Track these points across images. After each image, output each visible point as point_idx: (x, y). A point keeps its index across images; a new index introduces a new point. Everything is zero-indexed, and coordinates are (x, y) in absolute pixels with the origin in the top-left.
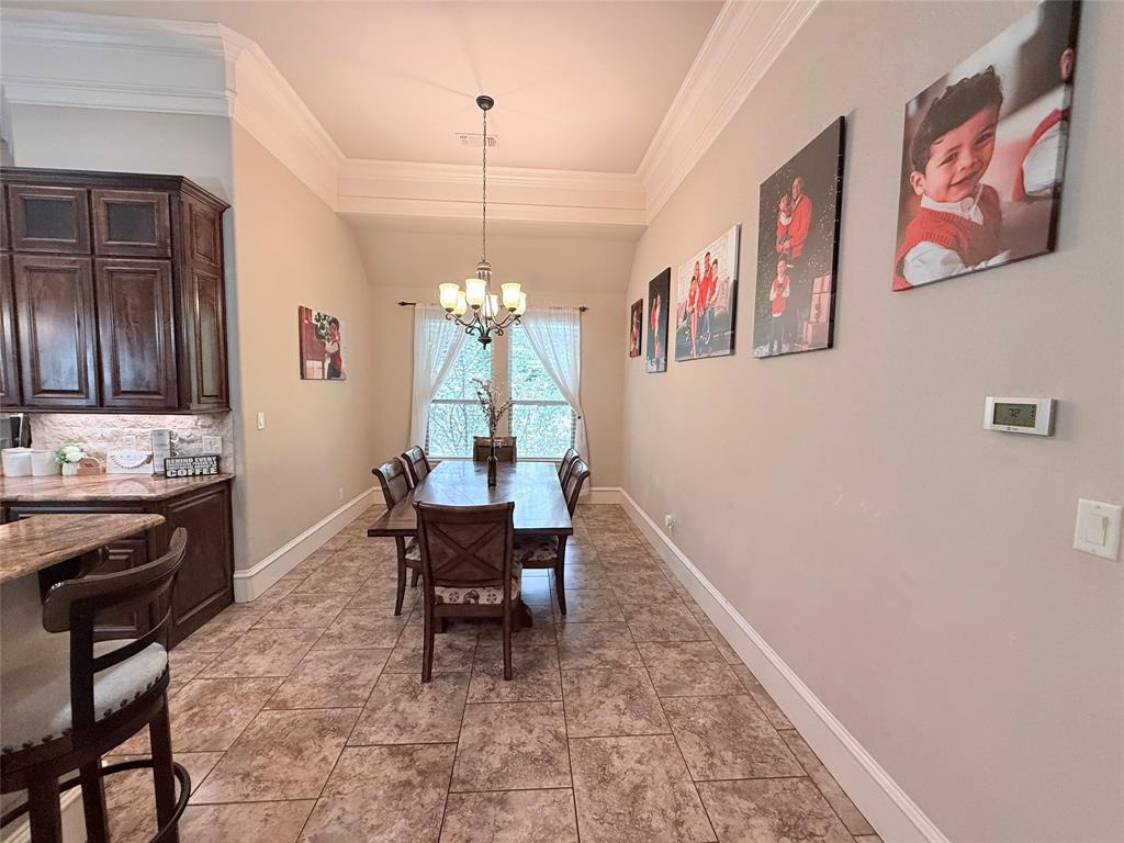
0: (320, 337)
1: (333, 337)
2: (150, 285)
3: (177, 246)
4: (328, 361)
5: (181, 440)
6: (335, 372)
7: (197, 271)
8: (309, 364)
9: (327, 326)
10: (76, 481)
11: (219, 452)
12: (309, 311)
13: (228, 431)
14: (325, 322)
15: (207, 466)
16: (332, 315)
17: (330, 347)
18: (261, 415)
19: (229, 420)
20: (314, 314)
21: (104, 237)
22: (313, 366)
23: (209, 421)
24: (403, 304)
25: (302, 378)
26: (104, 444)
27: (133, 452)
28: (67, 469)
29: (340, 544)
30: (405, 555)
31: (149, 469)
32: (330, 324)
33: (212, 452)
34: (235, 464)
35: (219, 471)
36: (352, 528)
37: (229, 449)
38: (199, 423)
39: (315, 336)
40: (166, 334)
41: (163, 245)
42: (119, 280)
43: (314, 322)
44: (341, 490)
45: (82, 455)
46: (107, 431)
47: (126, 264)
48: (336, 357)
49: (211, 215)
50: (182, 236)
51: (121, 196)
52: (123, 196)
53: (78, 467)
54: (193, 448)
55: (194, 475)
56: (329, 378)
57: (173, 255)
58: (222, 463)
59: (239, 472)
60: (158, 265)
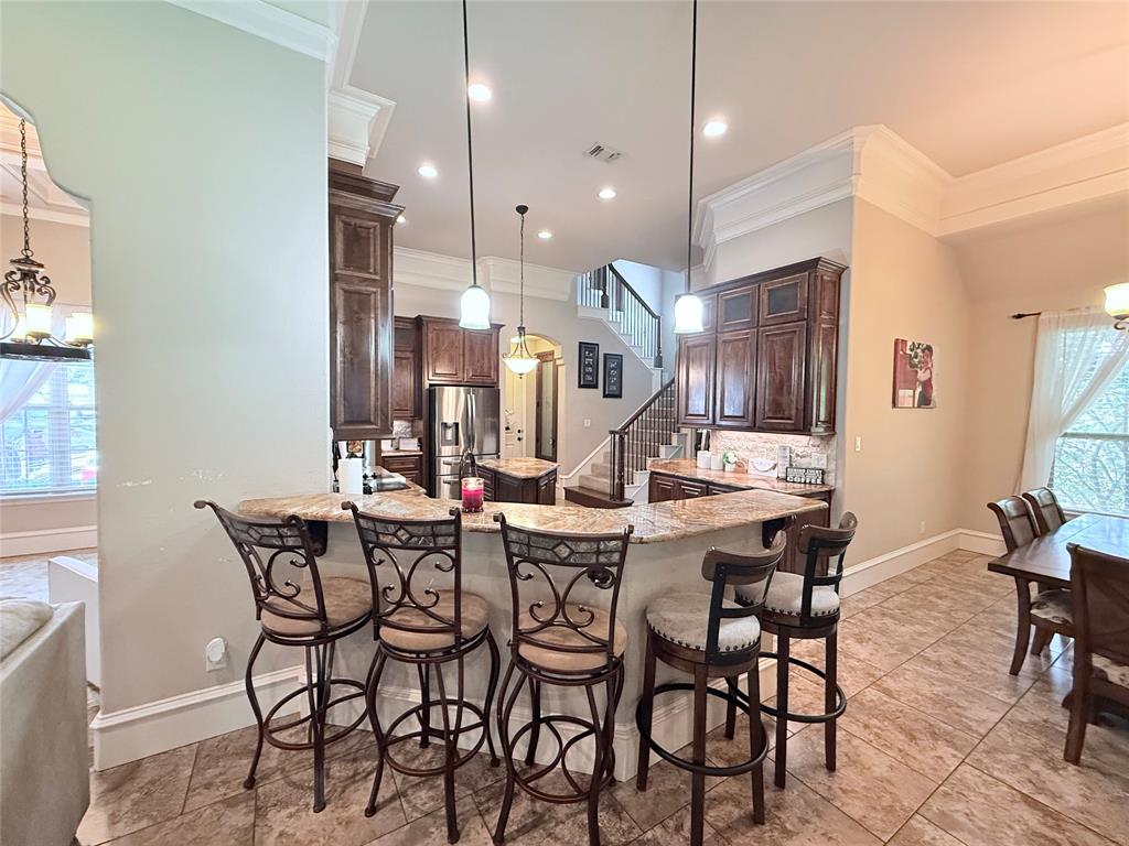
0: (915, 366)
1: (926, 365)
2: (791, 341)
3: (811, 309)
4: (919, 389)
5: (797, 455)
6: (925, 401)
7: (823, 326)
8: (901, 393)
9: (921, 354)
10: (732, 475)
11: (824, 467)
12: (904, 342)
13: (832, 451)
14: (919, 351)
15: (813, 477)
16: (925, 343)
17: (922, 375)
18: (859, 439)
19: (834, 442)
20: (909, 344)
21: (766, 313)
22: (906, 395)
23: (818, 442)
24: (1019, 316)
25: (894, 404)
26: (748, 453)
27: (764, 460)
28: (728, 467)
29: (922, 578)
30: (1031, 609)
31: (774, 474)
32: (923, 351)
33: (820, 467)
34: (836, 479)
35: (823, 483)
36: (934, 567)
37: (832, 466)
38: (811, 443)
39: (909, 364)
40: (800, 375)
41: (802, 310)
42: (772, 341)
43: (908, 352)
44: (923, 523)
45: (736, 459)
46: (750, 445)
47: (778, 329)
48: (927, 385)
49: (834, 279)
50: (815, 299)
51: (777, 283)
52: (779, 283)
53: (734, 466)
54: (804, 462)
55: (805, 483)
56: (919, 407)
57: (808, 318)
58: (825, 476)
59: (839, 486)
60: (796, 326)
